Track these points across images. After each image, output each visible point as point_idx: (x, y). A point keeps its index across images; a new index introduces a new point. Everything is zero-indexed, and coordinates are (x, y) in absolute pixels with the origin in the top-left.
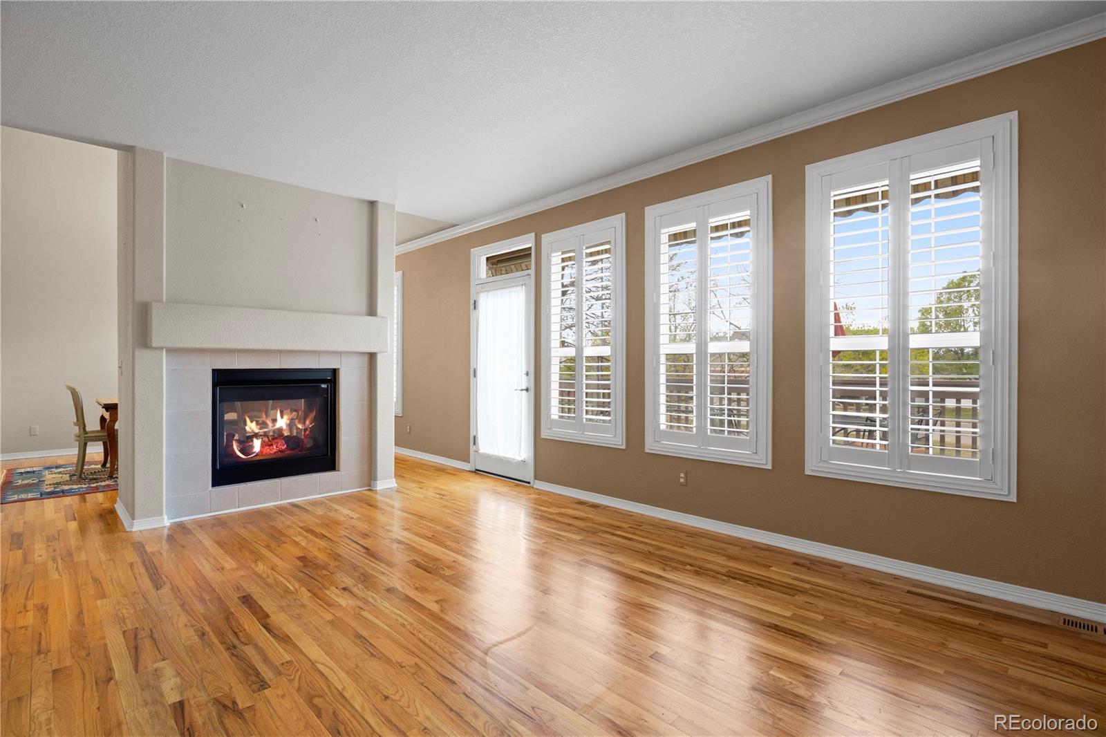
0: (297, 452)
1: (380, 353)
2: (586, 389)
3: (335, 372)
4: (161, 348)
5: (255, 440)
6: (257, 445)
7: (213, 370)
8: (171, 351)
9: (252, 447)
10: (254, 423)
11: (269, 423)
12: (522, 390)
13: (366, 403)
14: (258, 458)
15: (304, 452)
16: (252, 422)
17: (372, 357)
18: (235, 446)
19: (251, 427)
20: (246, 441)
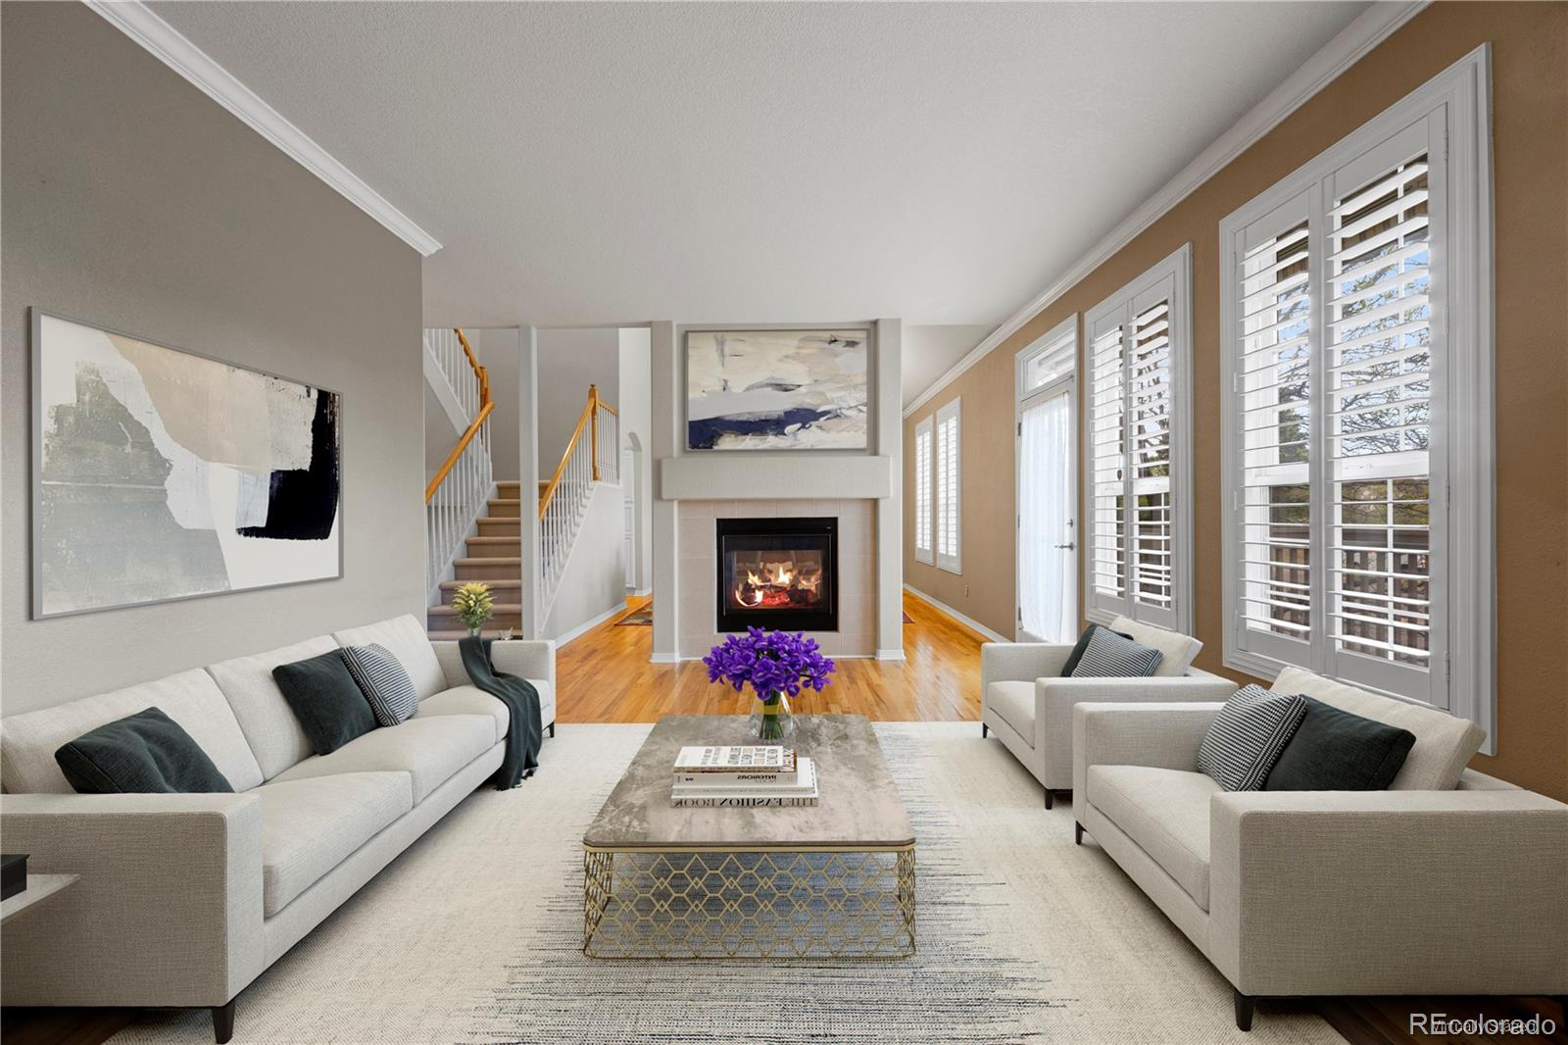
0: (802, 606)
1: (883, 498)
2: (1141, 548)
3: (834, 520)
4: (672, 500)
5: (757, 591)
6: (759, 596)
7: (718, 520)
8: (683, 502)
9: (754, 597)
10: (756, 577)
11: (772, 578)
12: (1062, 547)
13: (869, 557)
14: (760, 607)
15: (809, 607)
16: (754, 575)
17: (875, 502)
18: (738, 596)
19: (754, 580)
20: (749, 590)
